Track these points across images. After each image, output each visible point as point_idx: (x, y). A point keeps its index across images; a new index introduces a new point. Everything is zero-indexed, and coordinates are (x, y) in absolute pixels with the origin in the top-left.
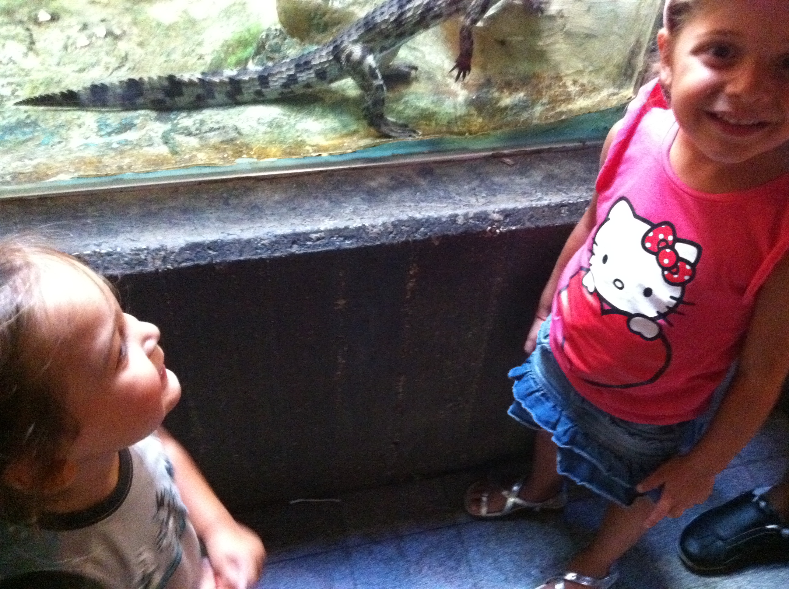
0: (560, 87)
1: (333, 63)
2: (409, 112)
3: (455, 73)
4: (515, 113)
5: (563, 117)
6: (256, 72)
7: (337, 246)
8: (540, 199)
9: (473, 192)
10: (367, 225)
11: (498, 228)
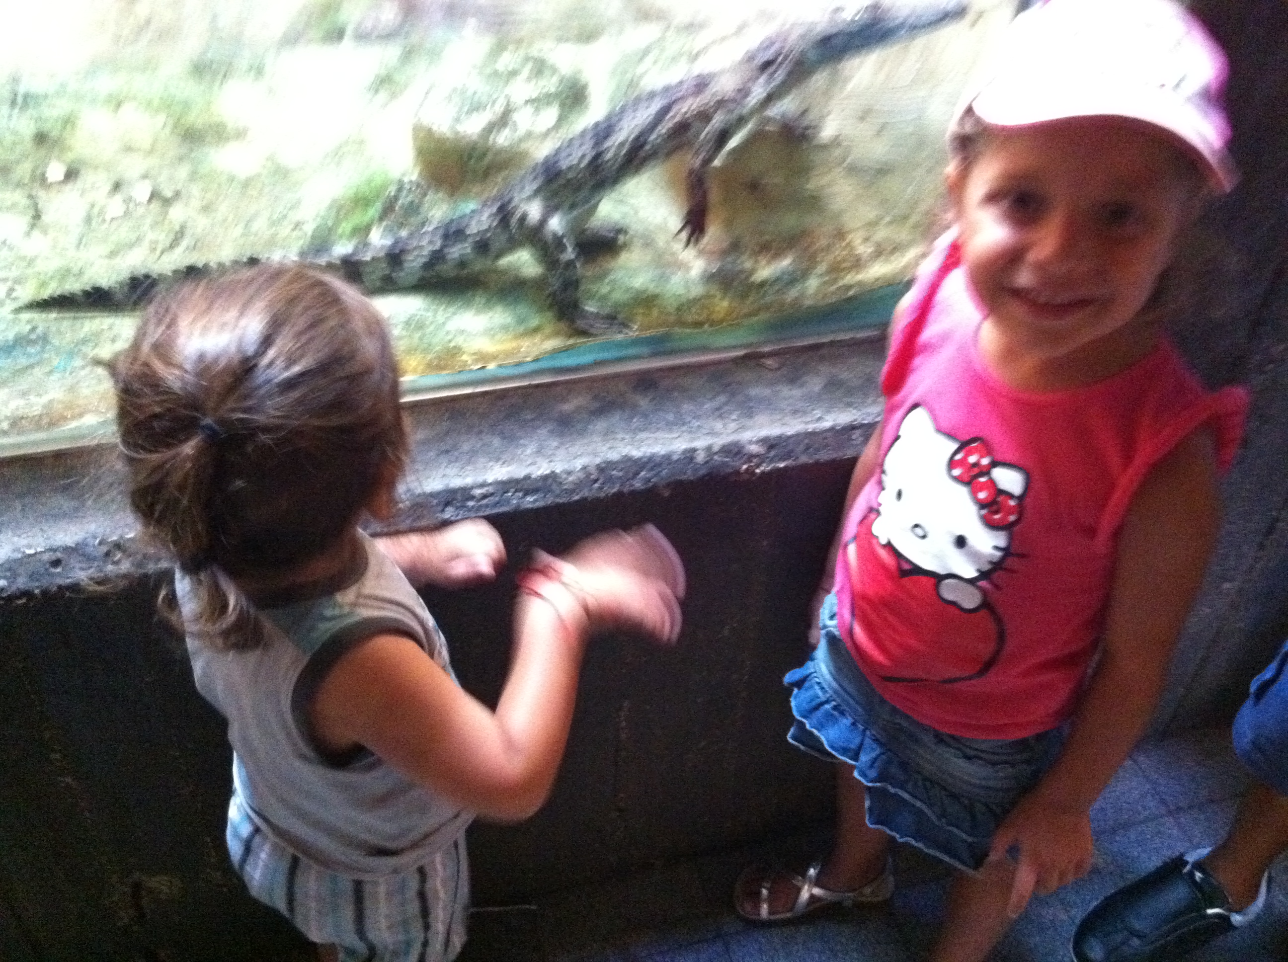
0: (845, 248)
1: (498, 230)
2: (618, 296)
3: (684, 235)
4: (778, 291)
5: (851, 293)
6: (383, 247)
7: (514, 506)
8: (819, 419)
9: (717, 413)
10: (558, 471)
11: (758, 466)
